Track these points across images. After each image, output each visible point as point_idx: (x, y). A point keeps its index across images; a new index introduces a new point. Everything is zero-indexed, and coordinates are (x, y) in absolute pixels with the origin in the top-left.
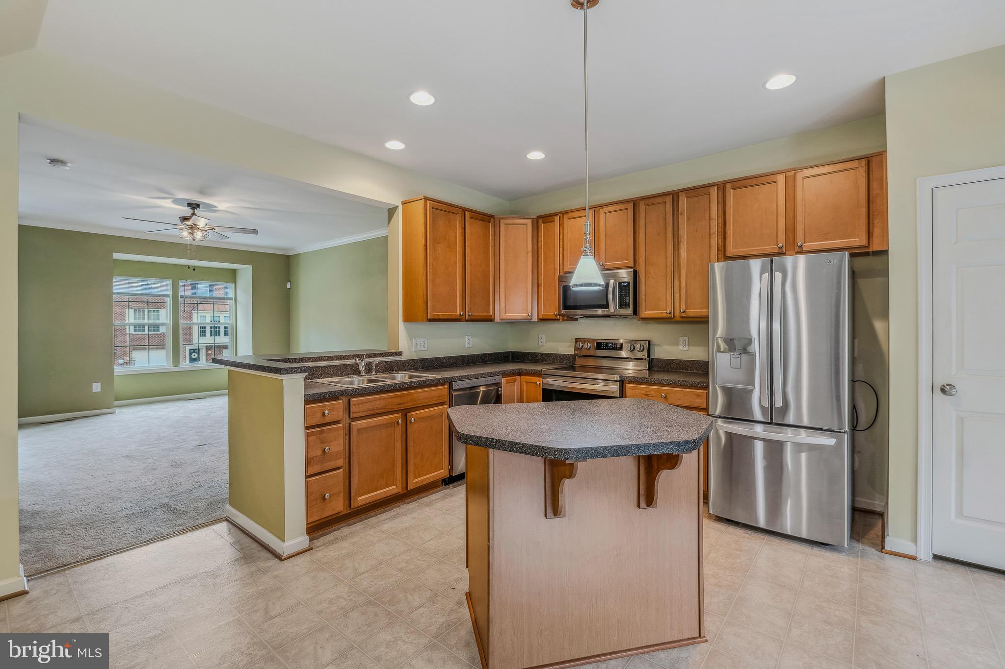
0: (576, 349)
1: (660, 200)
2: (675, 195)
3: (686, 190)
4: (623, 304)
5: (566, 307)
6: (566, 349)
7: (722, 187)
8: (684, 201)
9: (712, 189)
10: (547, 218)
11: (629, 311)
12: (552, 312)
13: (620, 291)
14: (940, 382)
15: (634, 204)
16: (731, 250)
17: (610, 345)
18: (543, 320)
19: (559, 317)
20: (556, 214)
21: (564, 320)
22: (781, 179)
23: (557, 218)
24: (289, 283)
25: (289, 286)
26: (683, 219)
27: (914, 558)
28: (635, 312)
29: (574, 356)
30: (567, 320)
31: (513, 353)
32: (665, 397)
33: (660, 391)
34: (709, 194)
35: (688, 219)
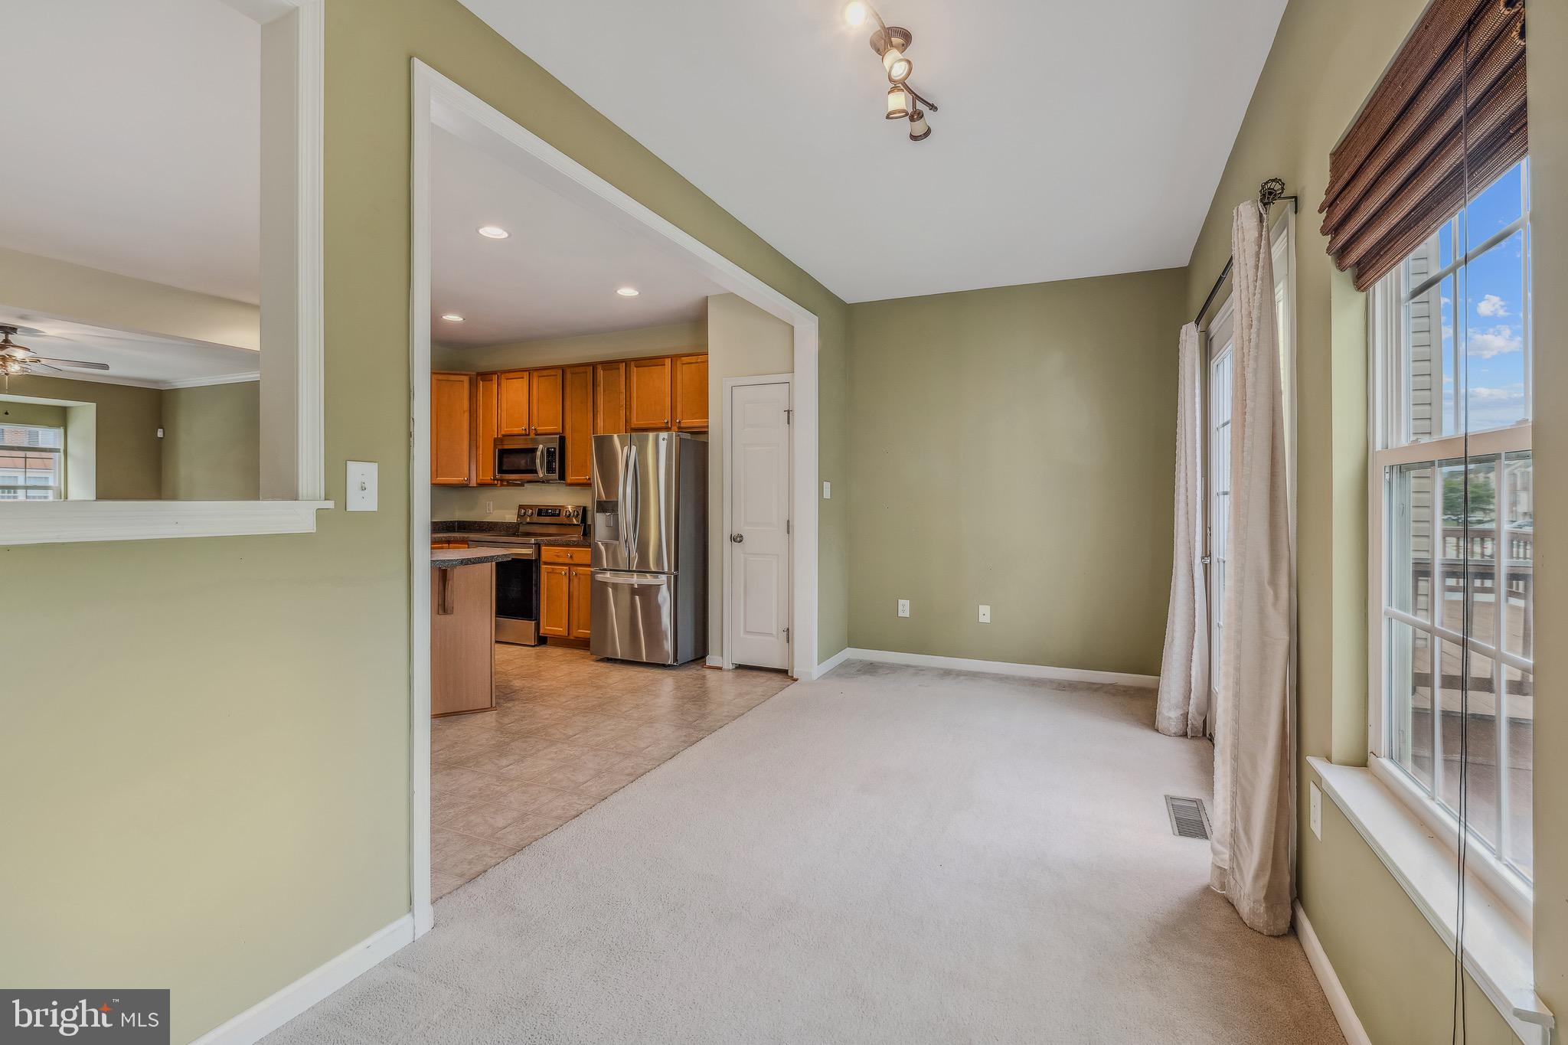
0: (519, 516)
1: (582, 369)
2: (594, 366)
3: (601, 363)
4: (550, 470)
5: (501, 471)
6: (510, 517)
7: (627, 362)
8: (600, 373)
9: (621, 365)
10: (485, 376)
11: (556, 476)
12: (488, 477)
13: (548, 456)
14: (735, 534)
15: (563, 370)
16: (635, 422)
17: (550, 511)
18: (482, 485)
19: (496, 482)
20: (495, 373)
21: (502, 485)
22: (668, 362)
23: (495, 377)
24: (161, 430)
25: (160, 434)
26: (601, 389)
27: (720, 669)
28: (562, 477)
29: (518, 524)
30: (507, 485)
31: (459, 522)
32: (571, 557)
33: (567, 552)
34: (619, 369)
35: (604, 391)
